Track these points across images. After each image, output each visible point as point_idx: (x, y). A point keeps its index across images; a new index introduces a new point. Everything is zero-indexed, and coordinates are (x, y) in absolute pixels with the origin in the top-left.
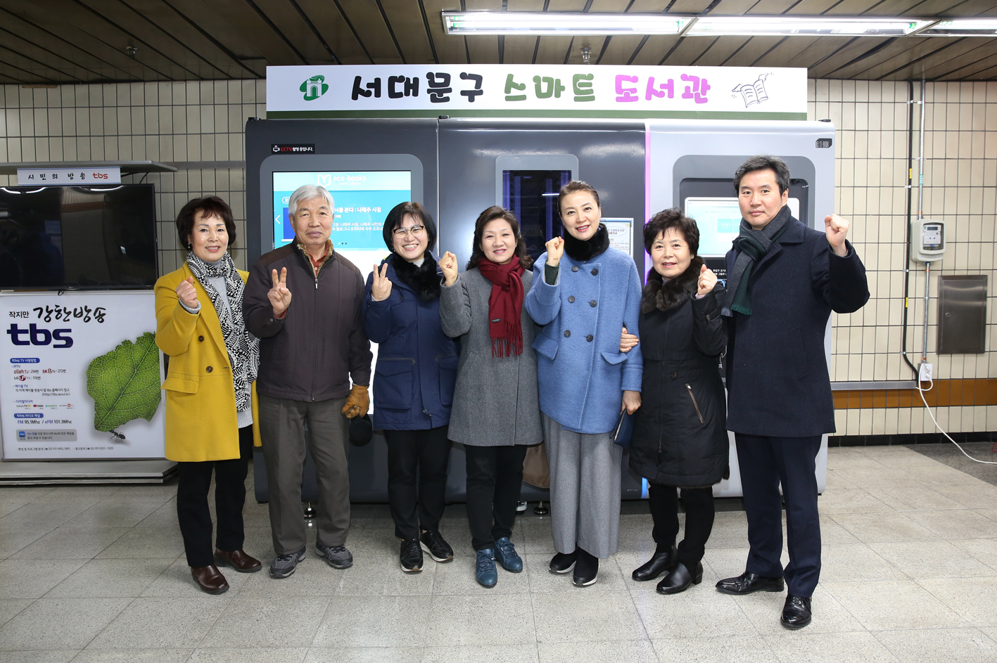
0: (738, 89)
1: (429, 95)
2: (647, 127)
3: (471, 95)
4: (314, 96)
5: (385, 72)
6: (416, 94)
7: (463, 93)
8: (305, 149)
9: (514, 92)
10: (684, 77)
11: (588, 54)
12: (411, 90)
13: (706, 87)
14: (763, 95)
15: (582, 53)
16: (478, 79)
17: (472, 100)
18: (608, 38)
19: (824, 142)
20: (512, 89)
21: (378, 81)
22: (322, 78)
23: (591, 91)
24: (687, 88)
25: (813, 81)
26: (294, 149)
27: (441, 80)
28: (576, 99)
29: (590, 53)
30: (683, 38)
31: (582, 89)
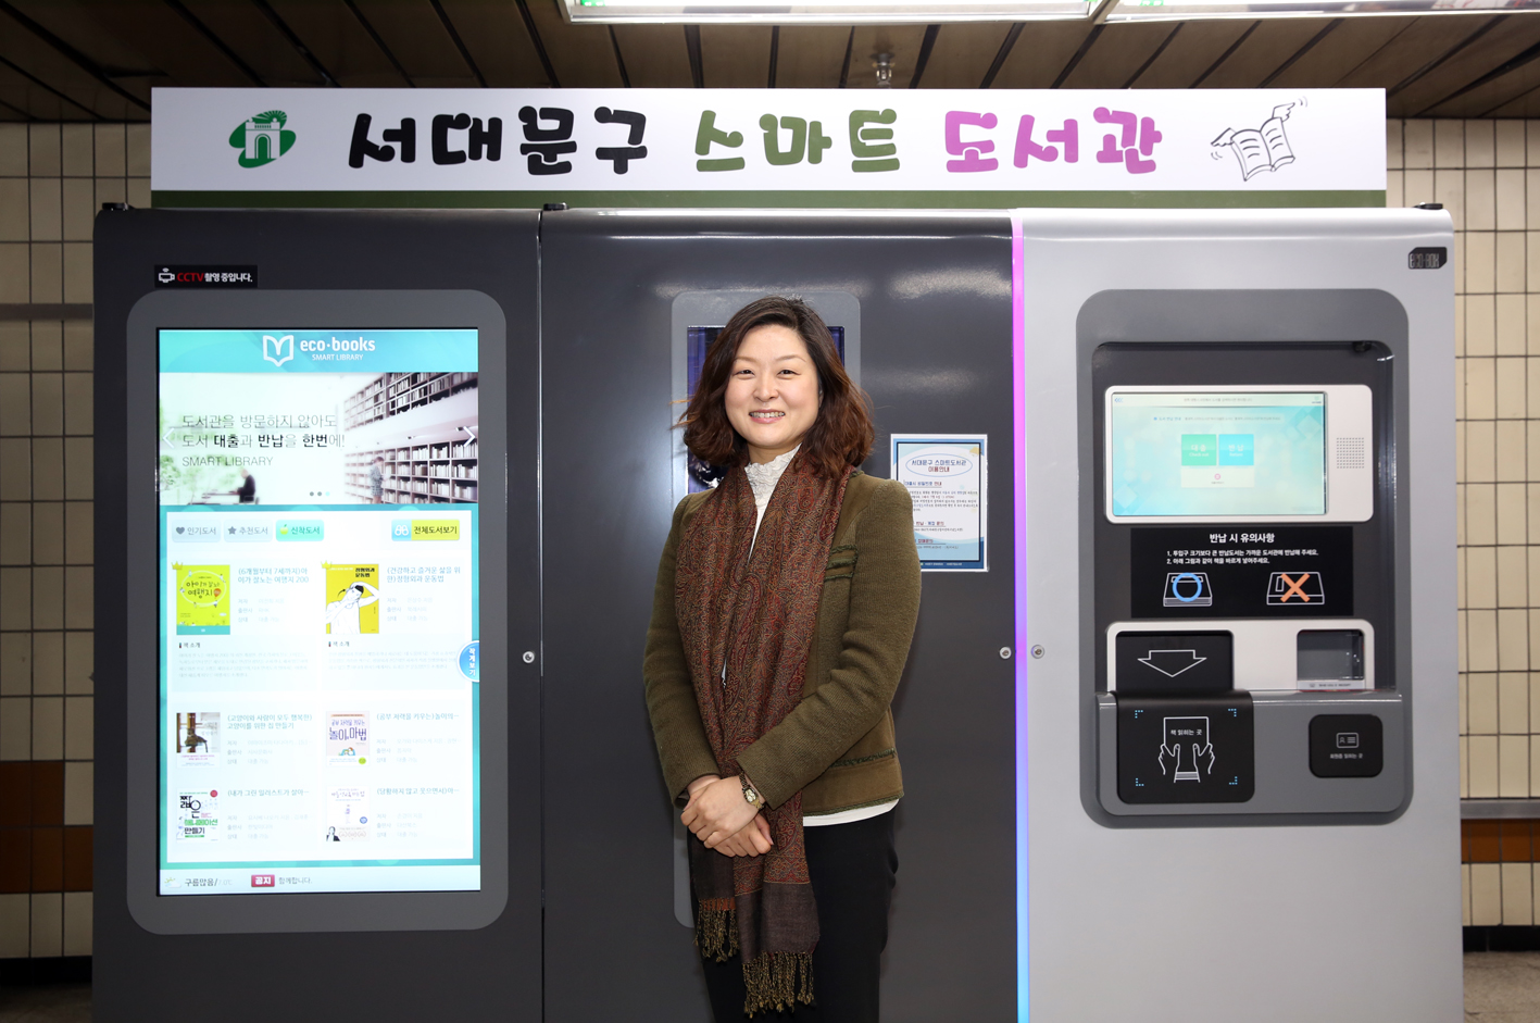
0: (1226, 139)
1: (526, 157)
2: (1016, 227)
3: (620, 158)
4: (263, 158)
5: (424, 104)
6: (494, 155)
7: (602, 153)
8: (233, 277)
9: (717, 151)
10: (1102, 115)
11: (887, 69)
12: (485, 148)
13: (1151, 136)
14: (1283, 151)
15: (875, 65)
16: (637, 122)
17: (621, 168)
18: (932, 30)
19: (1428, 257)
20: (714, 146)
21: (409, 125)
22: (281, 117)
23: (891, 149)
24: (1109, 140)
25: (1397, 123)
26: (208, 277)
27: (552, 125)
28: (857, 167)
29: (892, 65)
30: (1100, 28)
31: (869, 143)
